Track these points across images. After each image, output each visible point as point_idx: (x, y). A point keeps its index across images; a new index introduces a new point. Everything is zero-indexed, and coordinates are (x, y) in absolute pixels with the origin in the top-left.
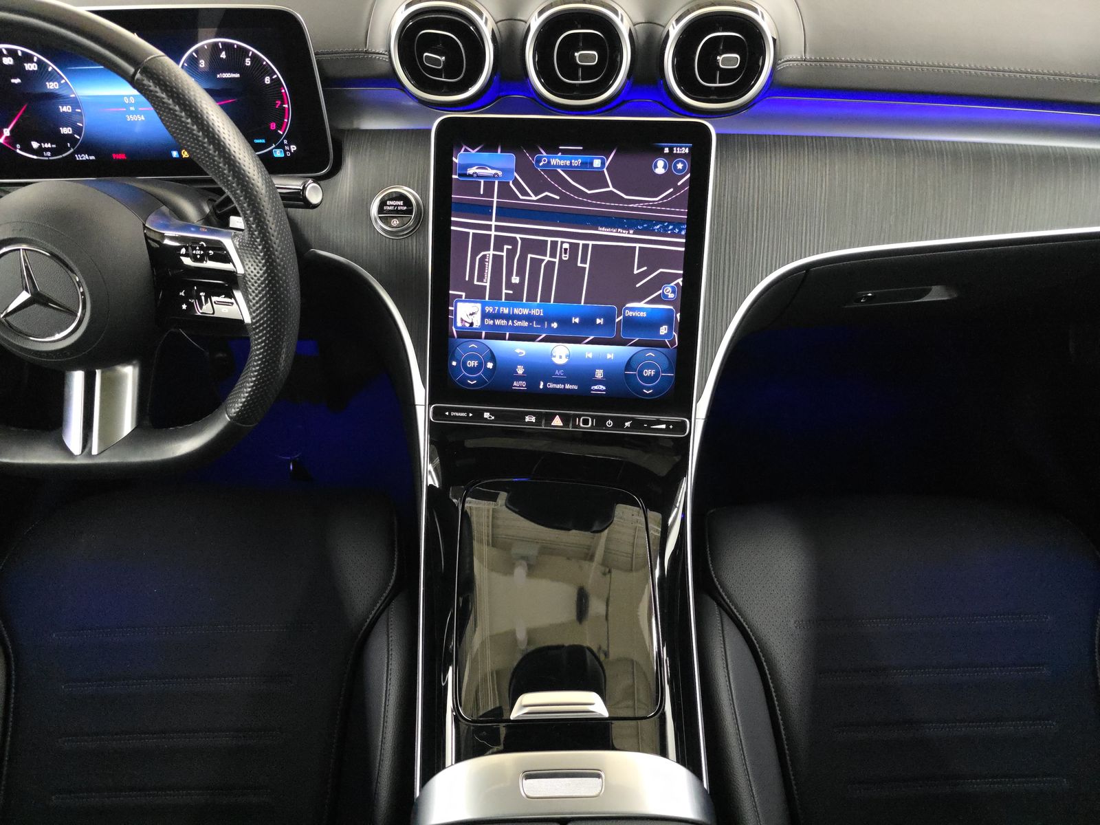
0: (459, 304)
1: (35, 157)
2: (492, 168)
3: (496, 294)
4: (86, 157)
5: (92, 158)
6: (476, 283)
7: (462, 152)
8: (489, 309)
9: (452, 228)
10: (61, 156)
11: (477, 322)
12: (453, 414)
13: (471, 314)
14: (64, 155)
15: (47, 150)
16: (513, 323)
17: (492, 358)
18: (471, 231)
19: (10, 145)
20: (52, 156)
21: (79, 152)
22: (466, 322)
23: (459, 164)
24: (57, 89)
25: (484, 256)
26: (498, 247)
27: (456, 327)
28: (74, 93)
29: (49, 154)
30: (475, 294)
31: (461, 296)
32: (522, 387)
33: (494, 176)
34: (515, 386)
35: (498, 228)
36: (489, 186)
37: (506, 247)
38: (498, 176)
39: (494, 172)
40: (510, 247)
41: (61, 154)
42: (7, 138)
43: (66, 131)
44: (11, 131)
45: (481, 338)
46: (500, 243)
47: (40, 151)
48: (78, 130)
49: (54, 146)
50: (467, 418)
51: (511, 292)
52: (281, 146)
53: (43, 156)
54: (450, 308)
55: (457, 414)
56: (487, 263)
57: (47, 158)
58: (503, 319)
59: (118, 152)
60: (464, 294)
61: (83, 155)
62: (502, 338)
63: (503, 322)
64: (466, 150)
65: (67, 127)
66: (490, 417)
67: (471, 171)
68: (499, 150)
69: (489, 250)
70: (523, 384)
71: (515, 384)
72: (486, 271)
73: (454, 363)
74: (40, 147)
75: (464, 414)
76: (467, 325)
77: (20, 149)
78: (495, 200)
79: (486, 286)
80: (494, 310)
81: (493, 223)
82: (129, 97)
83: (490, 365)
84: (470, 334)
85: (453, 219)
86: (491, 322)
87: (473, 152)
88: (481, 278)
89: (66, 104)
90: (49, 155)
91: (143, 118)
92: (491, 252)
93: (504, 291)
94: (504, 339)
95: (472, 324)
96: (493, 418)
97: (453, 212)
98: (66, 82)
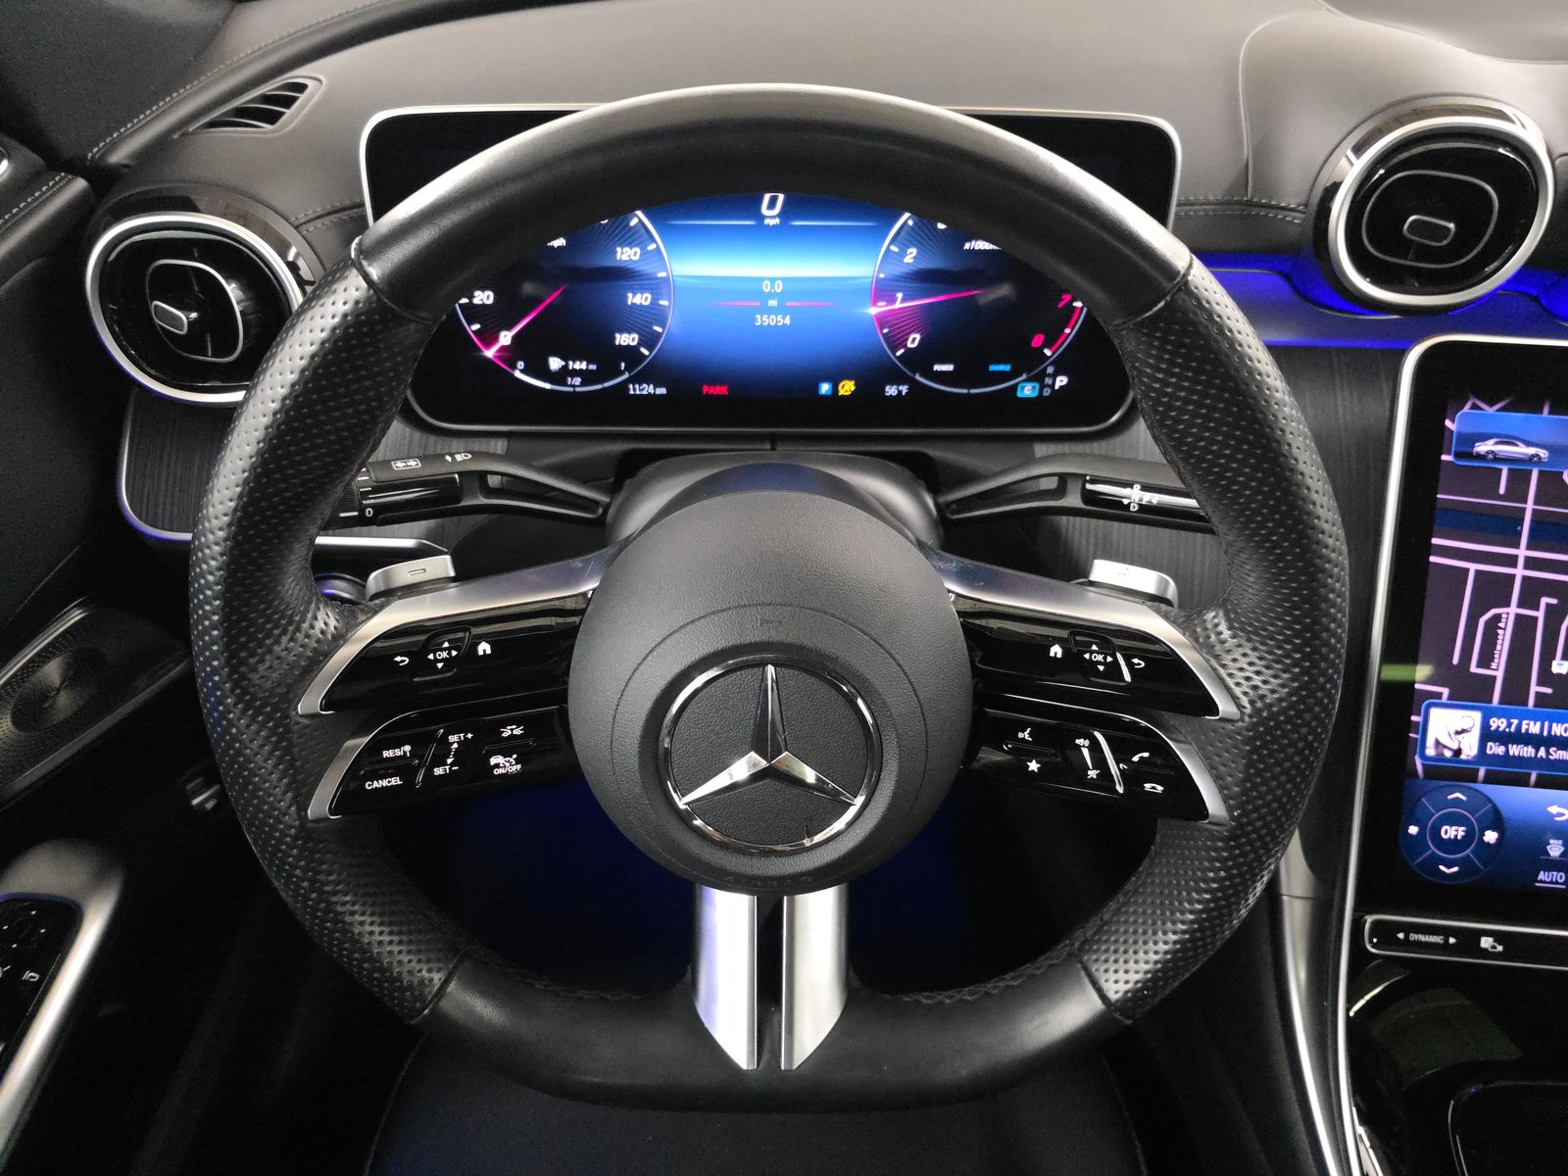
0: (1434, 712)
1: (547, 386)
2: (1528, 444)
3: (1515, 693)
4: (648, 389)
5: (662, 391)
6: (1474, 669)
7: (1466, 409)
8: (1498, 724)
9: (1433, 559)
10: (599, 387)
11: (1470, 747)
12: (1413, 937)
13: (1458, 733)
14: (607, 385)
15: (575, 373)
16: (1548, 753)
17: (1496, 821)
18: (1473, 567)
19: (504, 362)
20: (582, 384)
21: (637, 379)
22: (1445, 747)
23: (1459, 433)
24: (635, 262)
25: (1497, 618)
26: (1529, 599)
27: (1423, 757)
28: (666, 270)
29: (577, 381)
30: (1468, 691)
31: (1439, 695)
32: (1557, 883)
33: (1531, 460)
34: (1541, 881)
35: (1530, 563)
36: (1519, 479)
37: (1544, 601)
38: (1540, 458)
39: (1532, 451)
40: (1554, 601)
41: (602, 382)
42: (503, 348)
43: (624, 339)
44: (514, 338)
45: (1474, 780)
46: (1532, 592)
47: (561, 376)
48: (649, 340)
49: (593, 367)
50: (1445, 948)
51: (1549, 691)
52: (1039, 378)
53: (566, 385)
54: (1414, 718)
55: (1423, 938)
56: (1500, 632)
57: (571, 389)
58: (1527, 745)
59: (713, 382)
60: (1445, 692)
61: (645, 385)
62: (1522, 781)
63: (1528, 751)
64: (1475, 407)
65: (629, 332)
66: (1494, 947)
67: (1482, 448)
68: (1546, 410)
69: (1508, 605)
70: (1560, 877)
71: (1542, 876)
72: (1499, 647)
73: (1413, 830)
74: (565, 368)
75: (1437, 939)
76: (1448, 754)
77: (522, 371)
78: (1530, 506)
79: (1494, 678)
80: (1509, 725)
81: (1522, 552)
82: (773, 280)
83: (1491, 836)
84: (1453, 771)
85: (1435, 541)
86: (1500, 750)
87: (1490, 410)
88: (1486, 660)
89: (642, 290)
90: (577, 383)
91: (788, 321)
92: (1513, 610)
93: (1534, 688)
94: (1526, 784)
95: (1458, 752)
96: (1500, 948)
97: (1435, 528)
98: (658, 248)
